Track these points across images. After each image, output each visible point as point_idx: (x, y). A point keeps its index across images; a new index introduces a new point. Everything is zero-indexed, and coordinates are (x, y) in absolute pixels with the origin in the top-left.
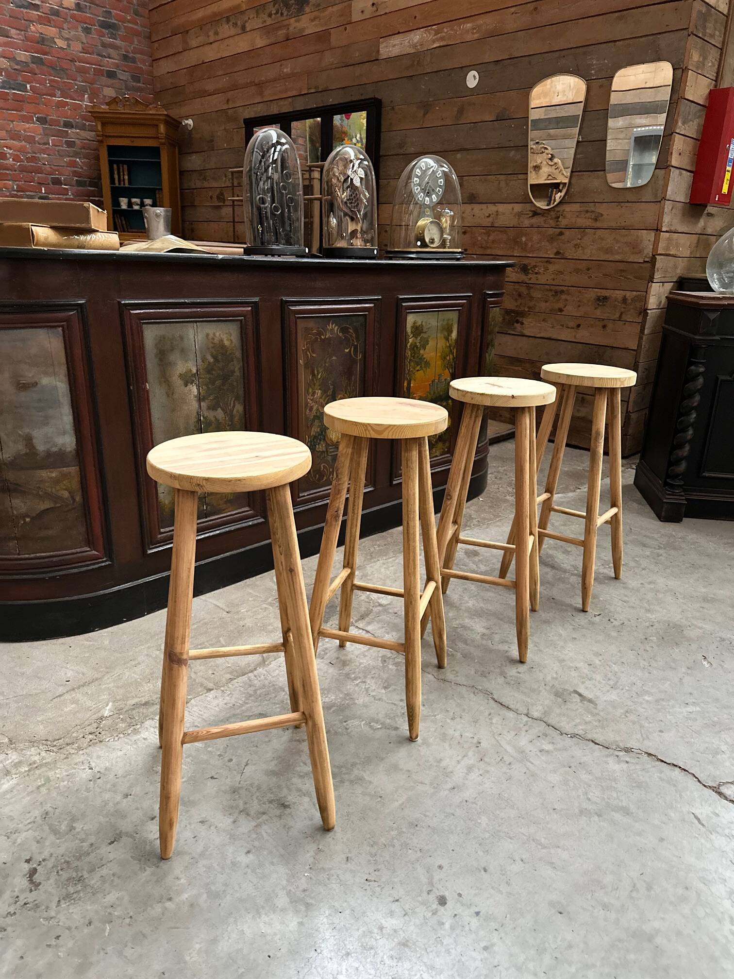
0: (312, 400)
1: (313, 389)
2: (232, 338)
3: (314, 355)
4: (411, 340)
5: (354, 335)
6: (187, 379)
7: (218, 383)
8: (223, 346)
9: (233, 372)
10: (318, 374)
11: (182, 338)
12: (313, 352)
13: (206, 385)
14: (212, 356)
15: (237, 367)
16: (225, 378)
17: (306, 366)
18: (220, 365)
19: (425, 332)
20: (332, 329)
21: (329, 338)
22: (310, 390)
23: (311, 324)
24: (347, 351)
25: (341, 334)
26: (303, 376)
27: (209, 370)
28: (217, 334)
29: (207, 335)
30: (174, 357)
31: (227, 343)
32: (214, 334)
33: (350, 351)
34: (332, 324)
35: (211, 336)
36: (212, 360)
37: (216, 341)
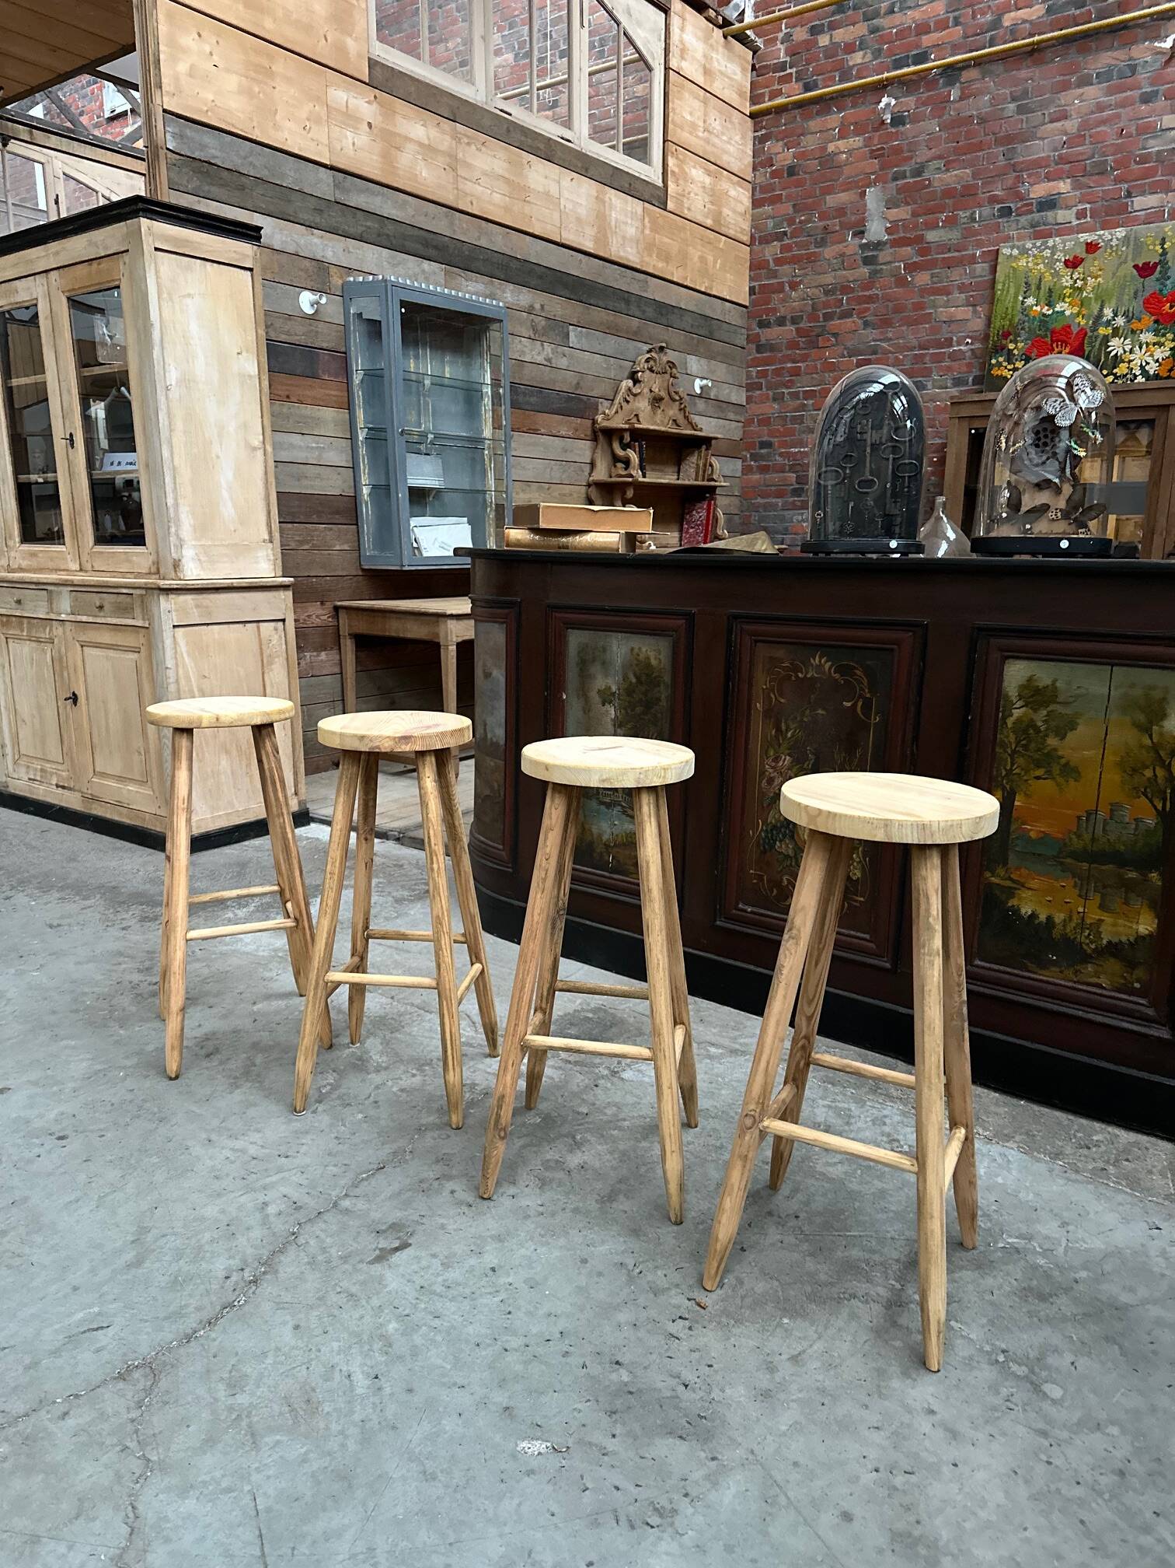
0: (772, 768)
1: (776, 752)
2: (661, 657)
3: (782, 701)
4: (1016, 713)
5: (865, 681)
6: (606, 697)
7: (639, 709)
8: (648, 665)
9: (659, 700)
10: (787, 731)
11: (604, 650)
12: (781, 695)
13: (625, 709)
14: (635, 675)
15: (664, 693)
16: (648, 705)
17: (768, 713)
18: (643, 689)
19: (1066, 704)
20: (820, 666)
21: (812, 678)
22: (772, 753)
23: (780, 653)
24: (849, 704)
25: (837, 676)
26: (760, 729)
27: (630, 691)
28: (644, 650)
29: (632, 649)
30: (595, 669)
31: (654, 662)
32: (640, 649)
33: (854, 706)
34: (820, 658)
35: (636, 651)
36: (634, 680)
37: (642, 657)
